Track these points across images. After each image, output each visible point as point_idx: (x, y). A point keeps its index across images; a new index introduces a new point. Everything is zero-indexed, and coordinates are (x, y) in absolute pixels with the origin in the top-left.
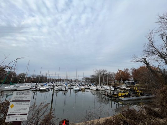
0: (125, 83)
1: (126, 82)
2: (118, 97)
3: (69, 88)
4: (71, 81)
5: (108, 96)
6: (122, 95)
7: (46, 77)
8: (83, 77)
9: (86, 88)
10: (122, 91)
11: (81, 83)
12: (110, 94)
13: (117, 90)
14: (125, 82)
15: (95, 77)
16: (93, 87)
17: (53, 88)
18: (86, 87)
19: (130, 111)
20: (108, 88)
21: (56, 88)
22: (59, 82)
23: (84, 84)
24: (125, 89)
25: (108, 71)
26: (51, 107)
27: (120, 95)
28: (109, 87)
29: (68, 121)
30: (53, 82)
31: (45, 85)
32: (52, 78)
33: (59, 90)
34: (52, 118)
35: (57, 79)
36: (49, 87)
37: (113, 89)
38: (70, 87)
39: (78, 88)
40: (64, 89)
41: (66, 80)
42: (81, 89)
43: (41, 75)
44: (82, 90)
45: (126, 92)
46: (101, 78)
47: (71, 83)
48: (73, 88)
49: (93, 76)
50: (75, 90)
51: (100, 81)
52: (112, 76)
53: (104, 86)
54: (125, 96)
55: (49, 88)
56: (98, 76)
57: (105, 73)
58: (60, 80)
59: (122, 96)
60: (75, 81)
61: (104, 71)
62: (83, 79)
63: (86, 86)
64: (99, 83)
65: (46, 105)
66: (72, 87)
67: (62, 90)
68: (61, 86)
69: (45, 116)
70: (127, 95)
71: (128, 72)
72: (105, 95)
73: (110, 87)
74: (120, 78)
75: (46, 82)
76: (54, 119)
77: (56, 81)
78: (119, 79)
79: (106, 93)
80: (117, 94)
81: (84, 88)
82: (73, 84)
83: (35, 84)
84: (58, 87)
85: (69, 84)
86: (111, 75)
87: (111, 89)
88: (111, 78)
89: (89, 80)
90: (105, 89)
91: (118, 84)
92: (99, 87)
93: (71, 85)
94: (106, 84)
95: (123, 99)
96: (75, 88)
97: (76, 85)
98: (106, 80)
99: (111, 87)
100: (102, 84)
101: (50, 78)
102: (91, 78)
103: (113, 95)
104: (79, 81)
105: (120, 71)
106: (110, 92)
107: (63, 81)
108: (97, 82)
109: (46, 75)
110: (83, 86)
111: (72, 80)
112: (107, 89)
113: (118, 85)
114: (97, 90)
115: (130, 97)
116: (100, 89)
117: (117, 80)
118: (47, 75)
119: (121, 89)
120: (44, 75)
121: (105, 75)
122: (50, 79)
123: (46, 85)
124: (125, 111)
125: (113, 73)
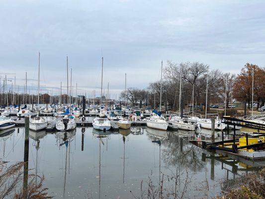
2: (235, 149)
3: (78, 125)
4: (83, 102)
5: (204, 145)
6: (250, 143)
9: (134, 125)
10: (250, 132)
11: (118, 109)
12: (210, 141)
13: (234, 129)
15: (165, 87)
16: (157, 121)
17: (26, 125)
18: (136, 121)
20: (208, 123)
21: (34, 124)
22: (43, 106)
23: (127, 111)
25: (210, 70)
27: (242, 142)
28: (209, 121)
30: (23, 106)
32: (15, 92)
33: (46, 130)
35: (34, 97)
36: (9, 120)
37: (223, 126)
38: (80, 121)
39: (107, 124)
40: (61, 126)
41: (65, 99)
42: (116, 127)
44: (120, 128)
47: (84, 108)
48: (90, 125)
49: (157, 86)
50: (99, 130)
51: (182, 101)
52: (223, 85)
53: (194, 118)
55: (9, 124)
56: (175, 86)
57: (201, 76)
58: (46, 99)
59: (249, 147)
60: (98, 103)
61: (197, 69)
62: (123, 95)
63: (135, 116)
64: (176, 109)
65: (14, 169)
66: (88, 120)
67: (54, 130)
68: (49, 119)
72: (195, 143)
73: (213, 122)
77: (32, 100)
78: (244, 97)
79: (198, 139)
80: (233, 141)
81: (126, 122)
82: (92, 112)
84: (40, 121)
85: (78, 113)
86: (221, 82)
87: (216, 127)
88: (219, 91)
89: (143, 99)
90: (196, 128)
91: (239, 111)
92: (177, 120)
93: (84, 114)
94: (200, 112)
95: (251, 153)
96: (97, 123)
97: (101, 115)
98: (200, 101)
99: (217, 122)
100: (187, 111)
101: (6, 92)
102: (150, 91)
103: (222, 143)
104: (111, 103)
105: (251, 67)
106: (213, 136)
107: (55, 101)
108: (171, 105)
110: (125, 116)
111: (87, 98)
112: (204, 125)
113: (239, 115)
114: (170, 129)
116: (180, 126)
117: (238, 98)
119: (249, 125)
121: (198, 84)
122: (10, 95)
125: (227, 75)
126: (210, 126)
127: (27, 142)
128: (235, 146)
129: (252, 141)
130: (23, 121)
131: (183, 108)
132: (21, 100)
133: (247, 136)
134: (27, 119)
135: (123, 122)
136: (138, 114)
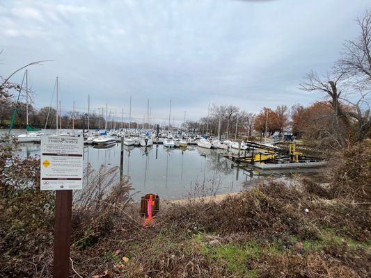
0: (273, 136)
1: (275, 134)
2: (253, 162)
3: (154, 143)
4: (158, 128)
5: (233, 159)
6: (262, 159)
7: (102, 119)
8: (183, 122)
9: (189, 144)
10: (263, 151)
11: (180, 133)
12: (237, 157)
13: (253, 150)
14: (273, 134)
15: (210, 121)
16: (204, 142)
17: (121, 142)
18: (190, 142)
19: (273, 185)
20: (236, 145)
21: (127, 141)
22: (133, 130)
23: (185, 135)
24: (269, 149)
25: (240, 111)
26: (121, 174)
27: (257, 158)
28: (237, 143)
29: (157, 197)
30: (120, 130)
31: (102, 134)
32: (116, 120)
33: (134, 145)
34: (128, 189)
35: (128, 124)
36: (112, 138)
37: (246, 147)
38: (155, 140)
39: (172, 143)
40: (143, 143)
41: (147, 126)
42: (178, 145)
43: (91, 112)
44: (180, 146)
45: (272, 154)
46: (224, 124)
47: (158, 132)
48: (162, 143)
49: (205, 120)
50: (167, 147)
51: (221, 130)
52: (248, 121)
53: (227, 141)
54: (266, 161)
55: (112, 141)
56: (217, 121)
57: (233, 114)
58: (134, 126)
59: (261, 161)
60: (167, 129)
61: (232, 110)
62: (183, 125)
63: (190, 139)
64: (217, 135)
65: (113, 170)
66: (160, 140)
67: (139, 146)
68: (136, 138)
69: (113, 187)
70: (272, 159)
71: (284, 114)
72: (227, 157)
73: (240, 144)
74: (265, 127)
75: (104, 128)
76: (131, 192)
77: (126, 126)
78: (261, 129)
79: (229, 155)
80: (252, 157)
81: (184, 142)
82: (163, 135)
83: (82, 131)
84: (130, 140)
85: (154, 135)
86: (247, 119)
87: (241, 147)
88: (245, 125)
89: (196, 128)
90: (229, 147)
91: (257, 138)
92: (216, 142)
93: (158, 136)
94: (232, 138)
95: (263, 165)
96: (166, 142)
97: (169, 137)
98: (232, 130)
99: (242, 144)
100: (224, 136)
101: (111, 120)
102: (201, 123)
103: (244, 158)
104: (176, 130)
105: (266, 110)
106: (239, 153)
107: (140, 127)
108: (213, 132)
109: (101, 114)
110: (183, 138)
111: (160, 126)
112: (233, 146)
113: (257, 140)
114: (212, 148)
115: (277, 163)
116: (218, 146)
117: (257, 129)
118: (105, 114)
119: (263, 147)
120: (98, 113)
121: (232, 119)
122: (113, 123)
123: (105, 134)
124: (264, 185)
125: (251, 115)
126: (237, 147)
127: (122, 153)
128: (253, 160)
129: (264, 158)
130: (120, 139)
131: (221, 134)
132: (119, 126)
133: (261, 154)
134: (123, 138)
135: (183, 142)
136: (192, 138)
